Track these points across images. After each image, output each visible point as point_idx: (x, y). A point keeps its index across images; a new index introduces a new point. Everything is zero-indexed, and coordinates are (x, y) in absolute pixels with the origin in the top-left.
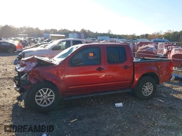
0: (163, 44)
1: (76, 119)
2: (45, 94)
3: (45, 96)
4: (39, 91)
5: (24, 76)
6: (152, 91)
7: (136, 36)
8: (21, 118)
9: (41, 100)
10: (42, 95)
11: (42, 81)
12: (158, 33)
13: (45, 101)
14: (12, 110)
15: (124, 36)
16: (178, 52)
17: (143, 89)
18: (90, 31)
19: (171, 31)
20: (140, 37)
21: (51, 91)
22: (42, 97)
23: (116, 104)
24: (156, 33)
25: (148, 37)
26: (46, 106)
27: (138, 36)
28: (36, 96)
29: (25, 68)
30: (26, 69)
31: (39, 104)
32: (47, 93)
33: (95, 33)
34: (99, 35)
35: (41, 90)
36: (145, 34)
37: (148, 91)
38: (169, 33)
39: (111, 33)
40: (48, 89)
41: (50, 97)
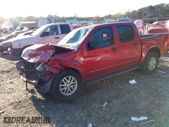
0: (139, 22)
1: (107, 103)
2: (68, 82)
3: (68, 84)
4: (63, 80)
5: (40, 66)
6: (155, 65)
7: (100, 18)
8: (50, 111)
9: (66, 89)
10: (65, 84)
11: (63, 69)
12: (119, 13)
13: (69, 89)
14: (34, 105)
15: (89, 18)
16: (153, 27)
17: (149, 64)
18: (56, 16)
19: (130, 10)
20: (104, 18)
21: (74, 78)
22: (66, 86)
23: (130, 82)
24: (118, 13)
25: (111, 17)
26: (71, 94)
27: (102, 17)
28: (60, 86)
29: (39, 57)
30: (43, 59)
31: (64, 94)
32: (70, 81)
33: (62, 17)
34: (66, 19)
35: (64, 79)
36: (108, 15)
37: (153, 65)
38: (129, 13)
39: (77, 17)
40: (70, 77)
41: (73, 84)
